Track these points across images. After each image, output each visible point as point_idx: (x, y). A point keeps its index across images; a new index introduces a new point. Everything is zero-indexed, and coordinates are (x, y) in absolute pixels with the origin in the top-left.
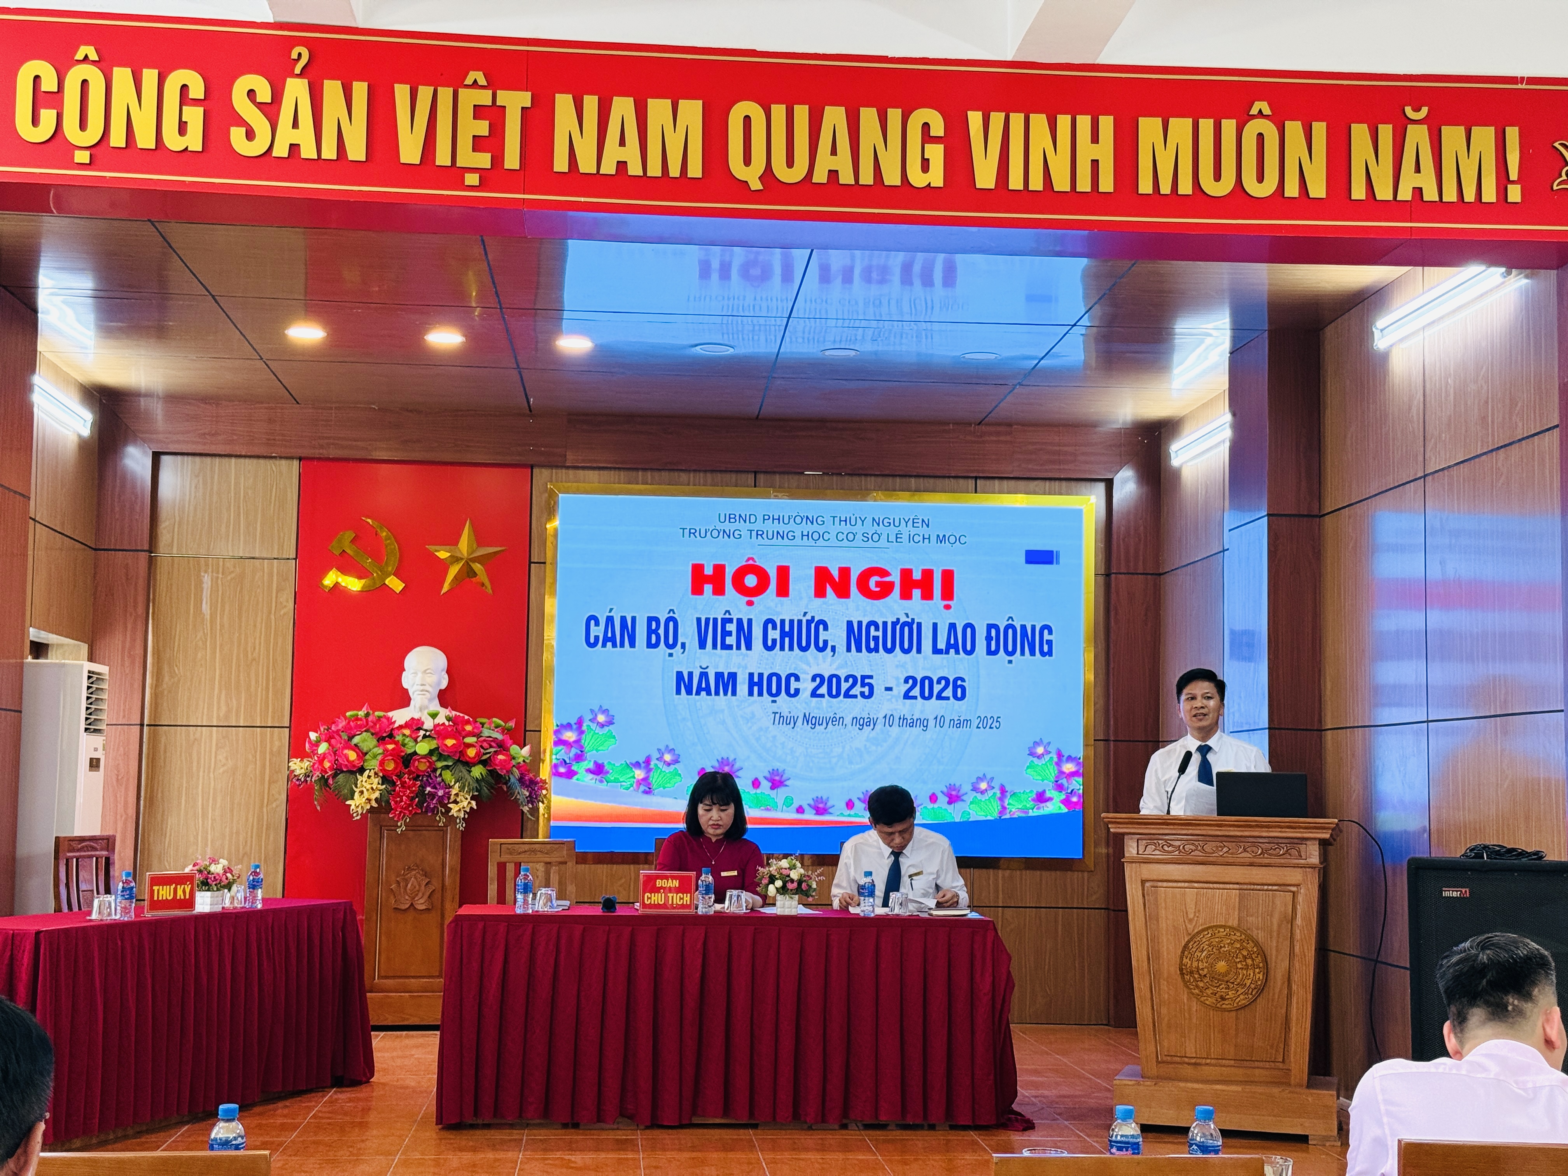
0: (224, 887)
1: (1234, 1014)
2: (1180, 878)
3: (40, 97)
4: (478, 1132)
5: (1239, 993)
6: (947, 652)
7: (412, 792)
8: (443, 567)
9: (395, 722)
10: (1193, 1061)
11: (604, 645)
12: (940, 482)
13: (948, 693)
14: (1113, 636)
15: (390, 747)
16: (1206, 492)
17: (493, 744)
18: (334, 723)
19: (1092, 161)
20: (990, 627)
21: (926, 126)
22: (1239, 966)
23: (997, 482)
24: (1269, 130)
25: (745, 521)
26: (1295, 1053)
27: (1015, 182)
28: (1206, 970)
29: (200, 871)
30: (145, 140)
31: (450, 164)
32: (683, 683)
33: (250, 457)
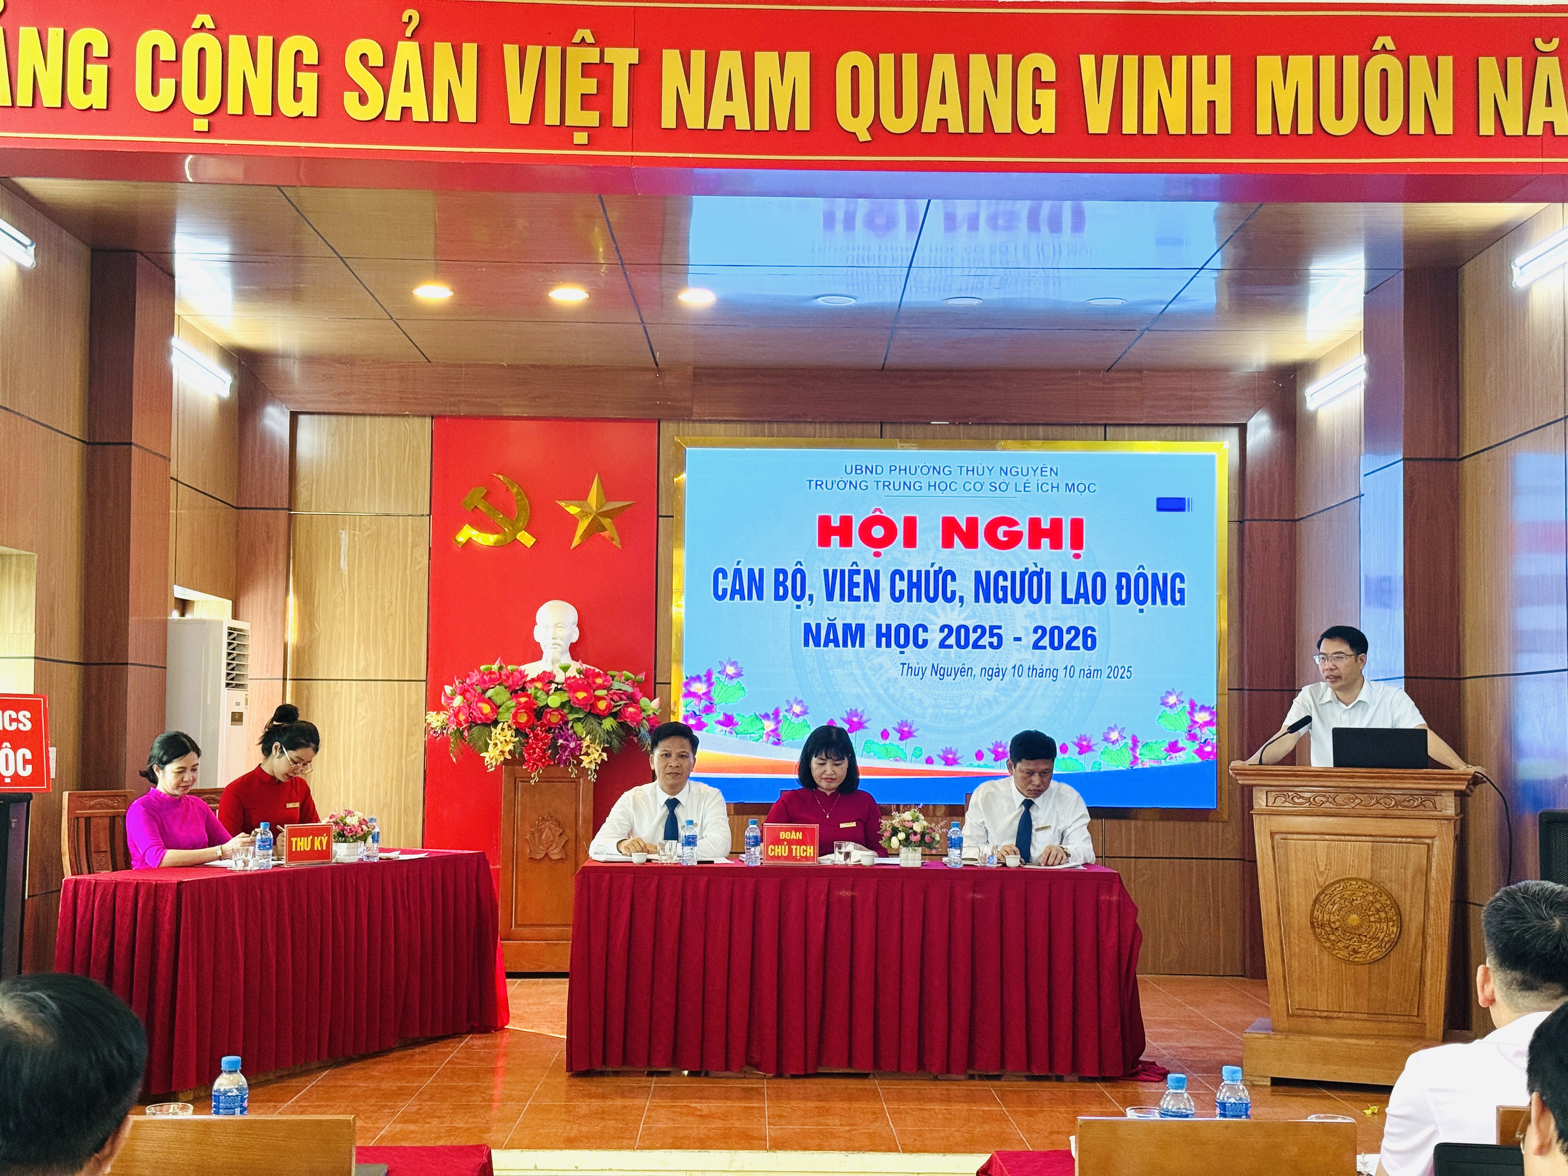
0: (360, 838)
1: (1366, 967)
2: (1310, 830)
3: (160, 68)
4: (607, 1079)
5: (1372, 946)
6: (1077, 602)
7: (544, 744)
8: (573, 521)
9: (527, 675)
10: (1325, 1014)
11: (732, 598)
12: (1067, 430)
13: (1079, 642)
14: (1247, 585)
15: (523, 700)
16: (1342, 437)
17: (623, 697)
18: (469, 676)
19: (1209, 102)
20: (1120, 576)
21: (1037, 71)
22: (1372, 919)
23: (1126, 429)
24: (1394, 65)
25: (872, 472)
26: (1430, 1006)
27: (1129, 126)
28: (1338, 923)
29: (336, 823)
30: (261, 106)
31: (558, 124)
32: (811, 634)
33: (384, 415)
